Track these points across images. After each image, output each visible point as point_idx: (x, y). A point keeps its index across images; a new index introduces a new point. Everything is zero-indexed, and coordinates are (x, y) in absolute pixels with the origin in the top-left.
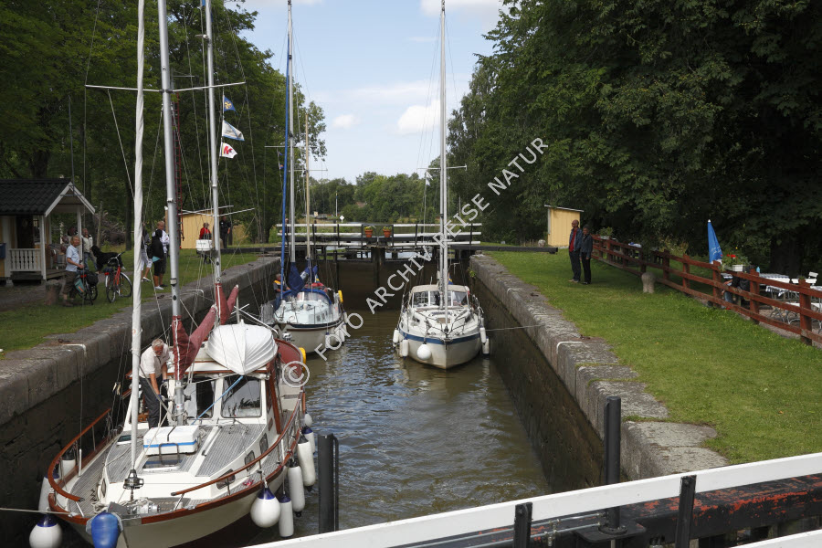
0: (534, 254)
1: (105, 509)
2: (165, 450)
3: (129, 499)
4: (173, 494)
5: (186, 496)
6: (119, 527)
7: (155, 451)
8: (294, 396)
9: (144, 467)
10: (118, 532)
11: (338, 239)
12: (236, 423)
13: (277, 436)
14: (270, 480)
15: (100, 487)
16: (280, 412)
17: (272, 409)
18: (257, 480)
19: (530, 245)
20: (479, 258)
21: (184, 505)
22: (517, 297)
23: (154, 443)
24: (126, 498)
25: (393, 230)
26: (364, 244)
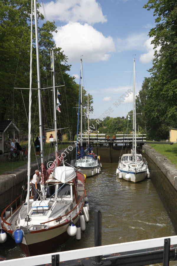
0: (165, 145)
1: (19, 228)
2: (39, 209)
3: (27, 225)
4: (41, 224)
5: (45, 224)
6: (23, 234)
7: (35, 209)
8: (82, 191)
9: (32, 214)
10: (23, 236)
11: (97, 139)
12: (62, 200)
13: (76, 204)
14: (73, 219)
15: (18, 221)
16: (77, 196)
17: (74, 195)
18: (69, 219)
19: (163, 141)
20: (145, 146)
21: (45, 227)
22: (159, 160)
23: (35, 206)
24: (26, 225)
25: (116, 137)
26: (106, 141)
